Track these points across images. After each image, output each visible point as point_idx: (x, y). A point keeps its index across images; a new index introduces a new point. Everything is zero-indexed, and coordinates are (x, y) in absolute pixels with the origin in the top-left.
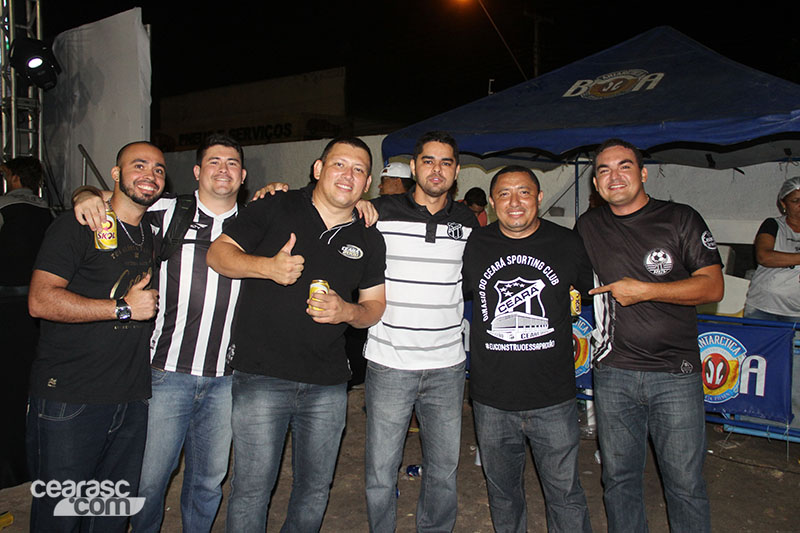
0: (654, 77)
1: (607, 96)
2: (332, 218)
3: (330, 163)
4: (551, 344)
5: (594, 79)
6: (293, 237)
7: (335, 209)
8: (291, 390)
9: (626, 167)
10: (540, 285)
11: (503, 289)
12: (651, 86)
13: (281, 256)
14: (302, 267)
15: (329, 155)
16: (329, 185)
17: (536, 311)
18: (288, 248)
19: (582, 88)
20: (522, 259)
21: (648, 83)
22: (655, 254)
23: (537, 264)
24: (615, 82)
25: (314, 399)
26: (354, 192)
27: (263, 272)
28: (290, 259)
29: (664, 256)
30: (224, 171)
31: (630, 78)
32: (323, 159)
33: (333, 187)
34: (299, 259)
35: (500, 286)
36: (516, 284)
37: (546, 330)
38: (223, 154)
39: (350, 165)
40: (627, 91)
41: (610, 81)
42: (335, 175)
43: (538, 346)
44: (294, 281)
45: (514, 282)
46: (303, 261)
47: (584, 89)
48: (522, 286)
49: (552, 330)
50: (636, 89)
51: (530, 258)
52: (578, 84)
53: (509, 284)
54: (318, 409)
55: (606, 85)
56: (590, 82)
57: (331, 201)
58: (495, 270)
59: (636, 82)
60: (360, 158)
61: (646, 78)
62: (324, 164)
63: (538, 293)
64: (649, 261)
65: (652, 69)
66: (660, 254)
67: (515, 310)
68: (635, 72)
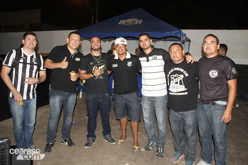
0: (140, 21)
1: (129, 25)
2: (72, 52)
3: (71, 39)
4: (186, 93)
5: (125, 20)
6: (66, 58)
7: (73, 50)
8: (64, 95)
9: (212, 43)
10: (182, 76)
11: (173, 77)
12: (140, 23)
13: (63, 62)
14: (68, 64)
15: (70, 37)
16: (71, 45)
17: (181, 84)
18: (65, 60)
19: (122, 22)
20: (178, 69)
21: (139, 22)
22: (213, 71)
23: (182, 70)
24: (131, 21)
25: (69, 97)
26: (77, 45)
27: (59, 66)
28: (65, 62)
29: (215, 72)
30: (32, 42)
31: (134, 20)
32: (69, 37)
33: (72, 45)
34: (67, 63)
35: (172, 76)
36: (176, 76)
37: (184, 89)
38: (31, 37)
39: (76, 39)
40: (134, 24)
41: (129, 21)
42: (72, 42)
43: (181, 94)
44: (66, 68)
45: (175, 76)
46: (68, 63)
47: (123, 22)
48: (177, 76)
49: (186, 89)
50: (136, 23)
51: (180, 68)
52: (121, 21)
53: (174, 76)
54: (70, 99)
55: (129, 22)
56: (124, 21)
57: (72, 48)
58: (171, 72)
59: (136, 22)
60: (78, 37)
61: (138, 21)
62: (69, 39)
63: (182, 79)
64: (210, 73)
65: (139, 19)
66: (214, 71)
67: (175, 83)
68: (135, 19)
